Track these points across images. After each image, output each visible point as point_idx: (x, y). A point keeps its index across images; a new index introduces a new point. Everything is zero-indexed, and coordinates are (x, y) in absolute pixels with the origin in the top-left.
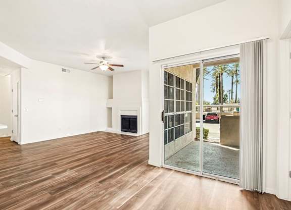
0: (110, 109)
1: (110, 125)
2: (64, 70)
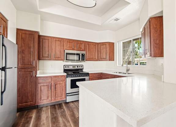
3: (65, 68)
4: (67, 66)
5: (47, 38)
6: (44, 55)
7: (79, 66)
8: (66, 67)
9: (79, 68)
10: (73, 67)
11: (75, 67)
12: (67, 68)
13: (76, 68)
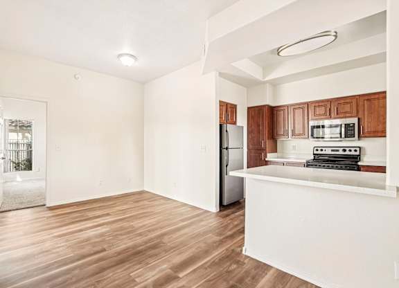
3: (316, 152)
4: (319, 149)
5: (282, 108)
6: (279, 133)
7: (347, 149)
8: (317, 150)
9: (347, 153)
10: (332, 151)
11: (338, 151)
12: (319, 152)
13: (341, 152)
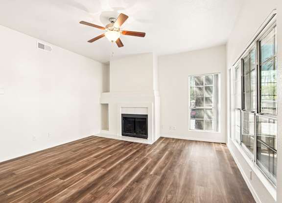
0: (105, 106)
1: (105, 126)
2: (41, 46)
